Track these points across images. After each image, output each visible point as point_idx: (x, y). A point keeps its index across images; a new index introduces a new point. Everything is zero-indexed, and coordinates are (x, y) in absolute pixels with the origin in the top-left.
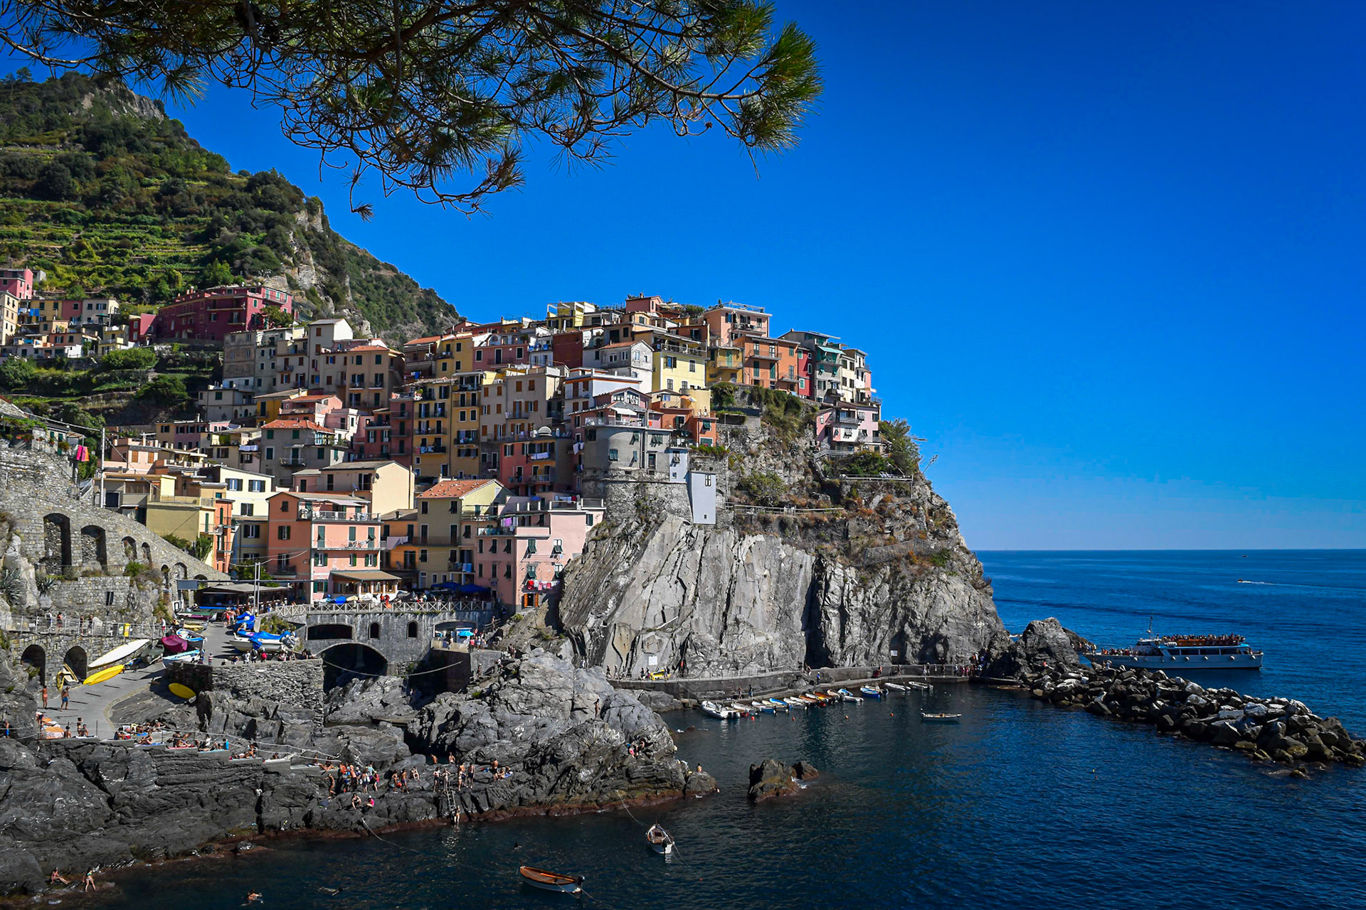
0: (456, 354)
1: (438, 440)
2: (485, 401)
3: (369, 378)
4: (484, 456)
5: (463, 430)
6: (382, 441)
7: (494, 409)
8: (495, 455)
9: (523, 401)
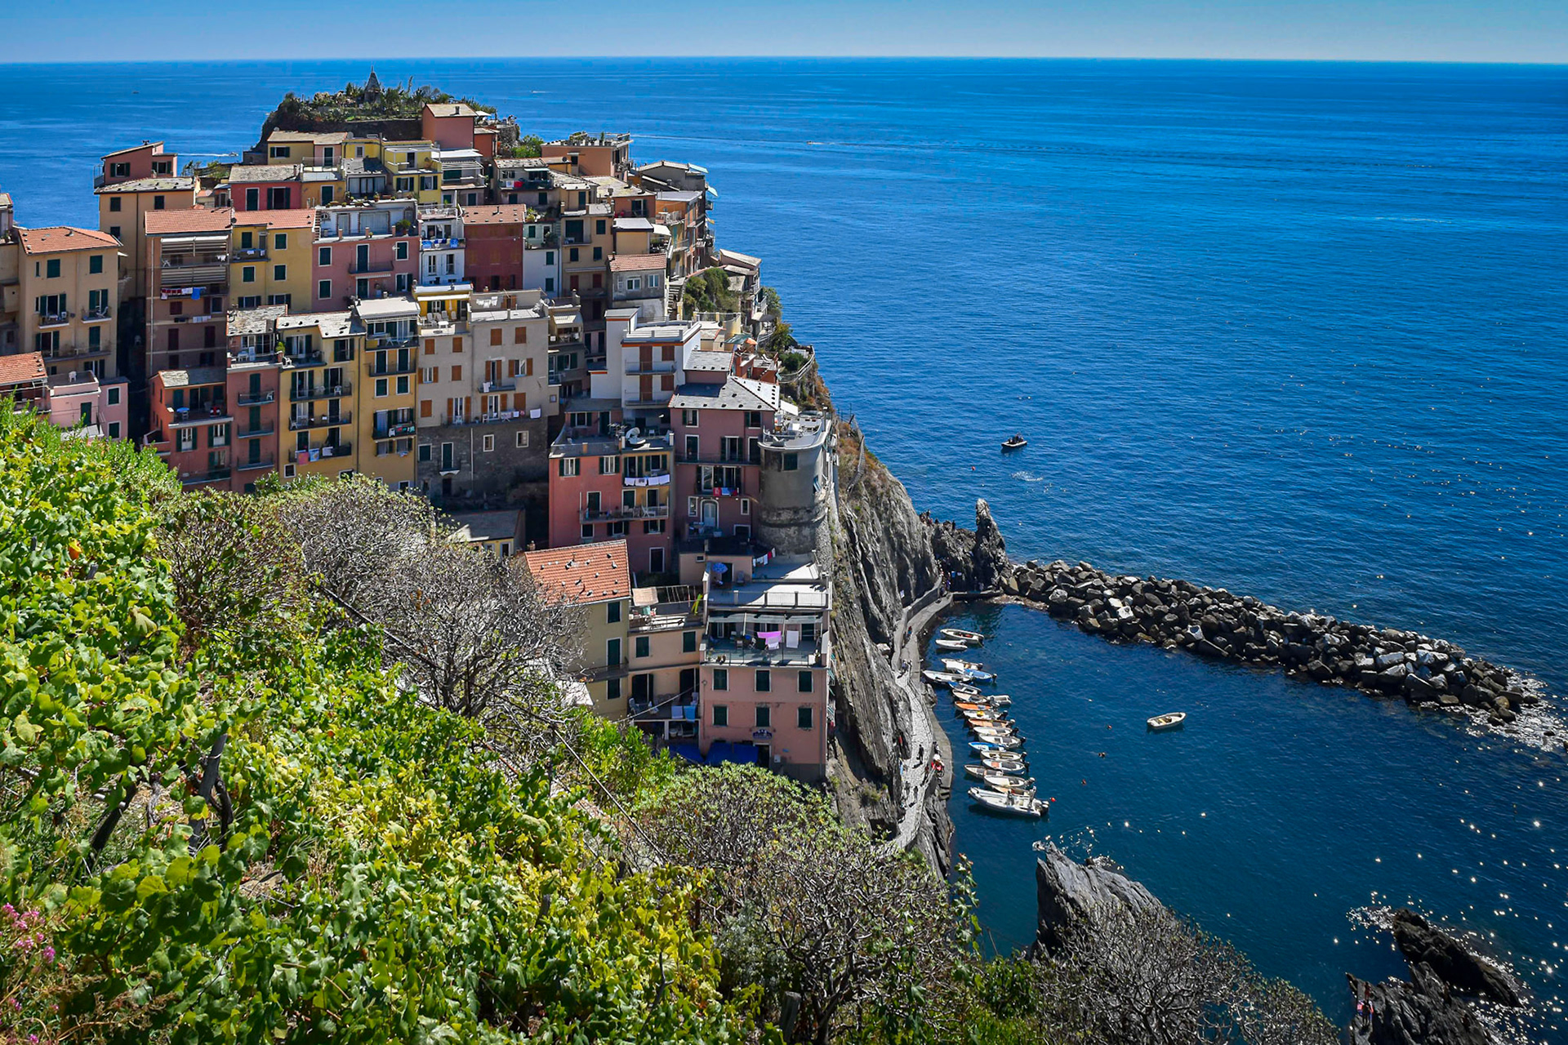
0: (273, 252)
1: (334, 434)
2: (426, 362)
3: (78, 301)
4: (425, 452)
5: (383, 411)
6: (211, 444)
7: (445, 374)
8: (448, 448)
9: (503, 359)
